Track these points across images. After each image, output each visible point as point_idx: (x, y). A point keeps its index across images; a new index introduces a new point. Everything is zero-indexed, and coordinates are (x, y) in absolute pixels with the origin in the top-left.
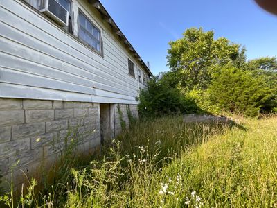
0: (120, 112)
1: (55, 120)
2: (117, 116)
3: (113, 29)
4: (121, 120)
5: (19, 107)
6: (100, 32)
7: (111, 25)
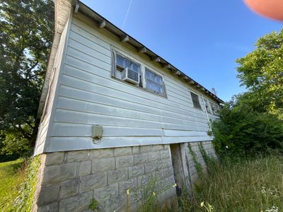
0: (192, 152)
1: (134, 165)
2: (190, 157)
3: (172, 71)
4: (196, 162)
5: (112, 155)
6: (161, 78)
7: (170, 69)
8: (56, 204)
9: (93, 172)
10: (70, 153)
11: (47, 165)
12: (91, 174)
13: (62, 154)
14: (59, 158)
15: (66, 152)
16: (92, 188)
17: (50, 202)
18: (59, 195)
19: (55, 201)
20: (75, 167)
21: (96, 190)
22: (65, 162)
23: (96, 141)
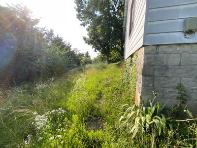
8: (152, 78)
9: (182, 64)
10: (161, 47)
11: (145, 54)
12: (180, 65)
13: (155, 47)
14: (153, 50)
15: (158, 46)
16: (180, 76)
17: (149, 76)
18: (154, 73)
19: (152, 76)
20: (165, 58)
21: (183, 79)
22: (157, 53)
23: (188, 36)
